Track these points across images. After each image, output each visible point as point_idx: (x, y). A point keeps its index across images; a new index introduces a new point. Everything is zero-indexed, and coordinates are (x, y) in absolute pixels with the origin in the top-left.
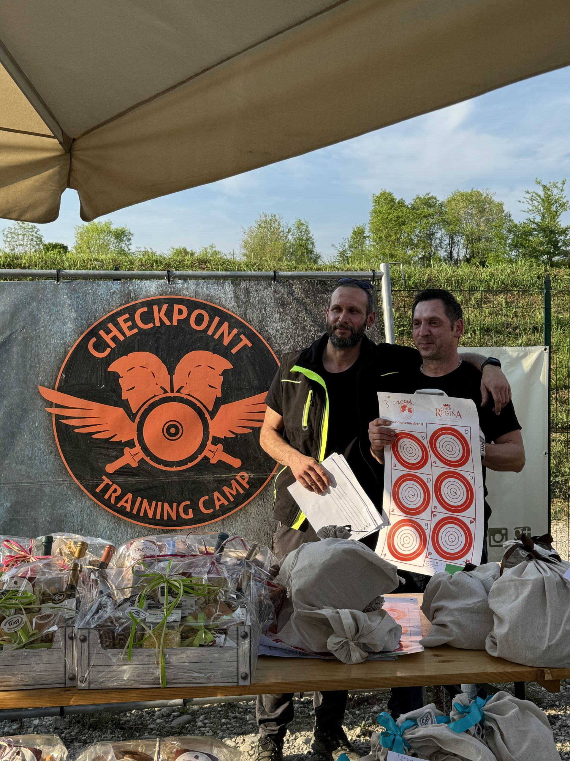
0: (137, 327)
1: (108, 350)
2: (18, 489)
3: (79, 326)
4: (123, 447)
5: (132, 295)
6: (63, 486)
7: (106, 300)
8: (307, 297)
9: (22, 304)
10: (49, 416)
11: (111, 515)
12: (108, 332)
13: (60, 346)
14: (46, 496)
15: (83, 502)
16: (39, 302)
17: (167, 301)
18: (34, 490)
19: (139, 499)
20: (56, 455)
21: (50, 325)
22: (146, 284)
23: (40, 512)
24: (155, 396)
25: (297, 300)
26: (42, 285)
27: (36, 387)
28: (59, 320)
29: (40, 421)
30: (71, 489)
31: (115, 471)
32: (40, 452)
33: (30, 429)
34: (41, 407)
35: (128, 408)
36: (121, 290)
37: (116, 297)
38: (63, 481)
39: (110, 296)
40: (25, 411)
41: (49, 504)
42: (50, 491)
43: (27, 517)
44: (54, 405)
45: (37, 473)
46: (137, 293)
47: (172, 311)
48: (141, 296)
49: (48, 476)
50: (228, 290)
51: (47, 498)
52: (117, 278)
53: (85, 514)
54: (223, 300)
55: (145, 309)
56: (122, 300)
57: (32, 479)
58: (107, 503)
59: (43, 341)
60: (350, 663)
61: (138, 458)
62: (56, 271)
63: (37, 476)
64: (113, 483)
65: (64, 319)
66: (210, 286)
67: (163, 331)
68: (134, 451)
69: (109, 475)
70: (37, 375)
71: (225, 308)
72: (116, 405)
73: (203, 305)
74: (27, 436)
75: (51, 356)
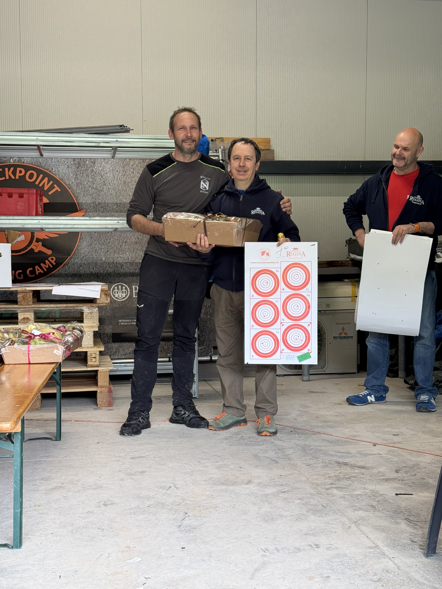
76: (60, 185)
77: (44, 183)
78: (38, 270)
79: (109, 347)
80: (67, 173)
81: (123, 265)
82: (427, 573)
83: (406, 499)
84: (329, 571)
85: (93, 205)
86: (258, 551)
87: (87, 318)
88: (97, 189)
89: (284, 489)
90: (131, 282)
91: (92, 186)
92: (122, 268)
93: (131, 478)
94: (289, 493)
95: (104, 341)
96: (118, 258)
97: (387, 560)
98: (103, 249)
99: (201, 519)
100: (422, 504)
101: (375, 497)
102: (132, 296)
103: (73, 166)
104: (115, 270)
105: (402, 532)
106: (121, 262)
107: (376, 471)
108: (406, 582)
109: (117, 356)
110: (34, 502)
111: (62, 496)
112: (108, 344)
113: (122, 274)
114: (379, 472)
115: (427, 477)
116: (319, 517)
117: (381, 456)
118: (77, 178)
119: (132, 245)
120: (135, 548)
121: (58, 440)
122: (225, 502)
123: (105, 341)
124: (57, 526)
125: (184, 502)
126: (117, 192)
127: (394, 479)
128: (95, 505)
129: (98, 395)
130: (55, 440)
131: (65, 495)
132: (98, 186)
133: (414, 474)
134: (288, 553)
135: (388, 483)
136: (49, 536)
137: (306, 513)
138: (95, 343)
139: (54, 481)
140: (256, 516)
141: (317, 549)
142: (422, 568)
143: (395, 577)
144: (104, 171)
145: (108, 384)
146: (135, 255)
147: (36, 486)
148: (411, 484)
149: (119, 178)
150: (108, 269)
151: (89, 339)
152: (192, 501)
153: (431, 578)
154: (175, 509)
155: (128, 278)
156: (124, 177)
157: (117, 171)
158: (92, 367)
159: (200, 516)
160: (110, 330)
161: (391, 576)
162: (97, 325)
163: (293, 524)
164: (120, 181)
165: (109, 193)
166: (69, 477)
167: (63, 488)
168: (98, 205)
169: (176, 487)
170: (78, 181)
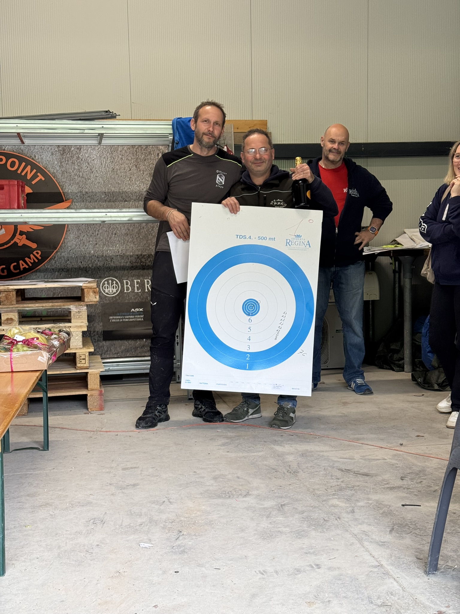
76: (44, 173)
77: (27, 172)
78: (23, 265)
79: (100, 345)
80: (52, 160)
81: (113, 258)
82: (434, 594)
83: (412, 510)
84: (331, 595)
85: (79, 194)
86: (256, 574)
87: (75, 318)
88: (83, 177)
89: (284, 502)
90: (122, 276)
91: (78, 174)
92: (112, 261)
93: (123, 493)
94: (289, 505)
95: (94, 339)
96: (107, 251)
97: (392, 580)
98: (92, 241)
99: (196, 538)
100: (428, 516)
101: (379, 509)
102: (123, 290)
103: (57, 152)
104: (104, 263)
105: (407, 548)
106: (110, 255)
107: (379, 478)
108: (411, 605)
109: (109, 355)
110: (19, 522)
111: (49, 515)
112: (99, 343)
113: (112, 268)
114: (384, 480)
115: (434, 485)
116: (320, 532)
117: (385, 461)
118: (62, 165)
119: (122, 237)
120: (126, 574)
121: (46, 449)
122: (221, 518)
123: (96, 340)
124: (43, 549)
125: (178, 518)
126: (105, 180)
127: (399, 487)
128: (84, 524)
129: (89, 398)
130: (42, 450)
131: (51, 513)
132: (85, 174)
133: (420, 481)
134: (288, 575)
135: (393, 492)
136: (34, 561)
137: (307, 529)
138: (85, 344)
139: (40, 497)
140: (254, 534)
141: (317, 570)
142: (427, 590)
143: (399, 601)
144: (90, 158)
145: (99, 387)
146: (126, 247)
147: (21, 504)
148: (417, 492)
149: (107, 165)
150: (97, 263)
151: (77, 339)
152: (187, 517)
153: (438, 600)
154: (169, 527)
155: (119, 271)
156: (112, 164)
157: (105, 157)
158: (81, 369)
159: (195, 535)
160: (100, 328)
161: (396, 598)
162: (86, 325)
163: (293, 542)
164: (107, 168)
165: (96, 182)
166: (57, 492)
167: (51, 505)
168: (85, 195)
169: (170, 502)
170: (63, 169)
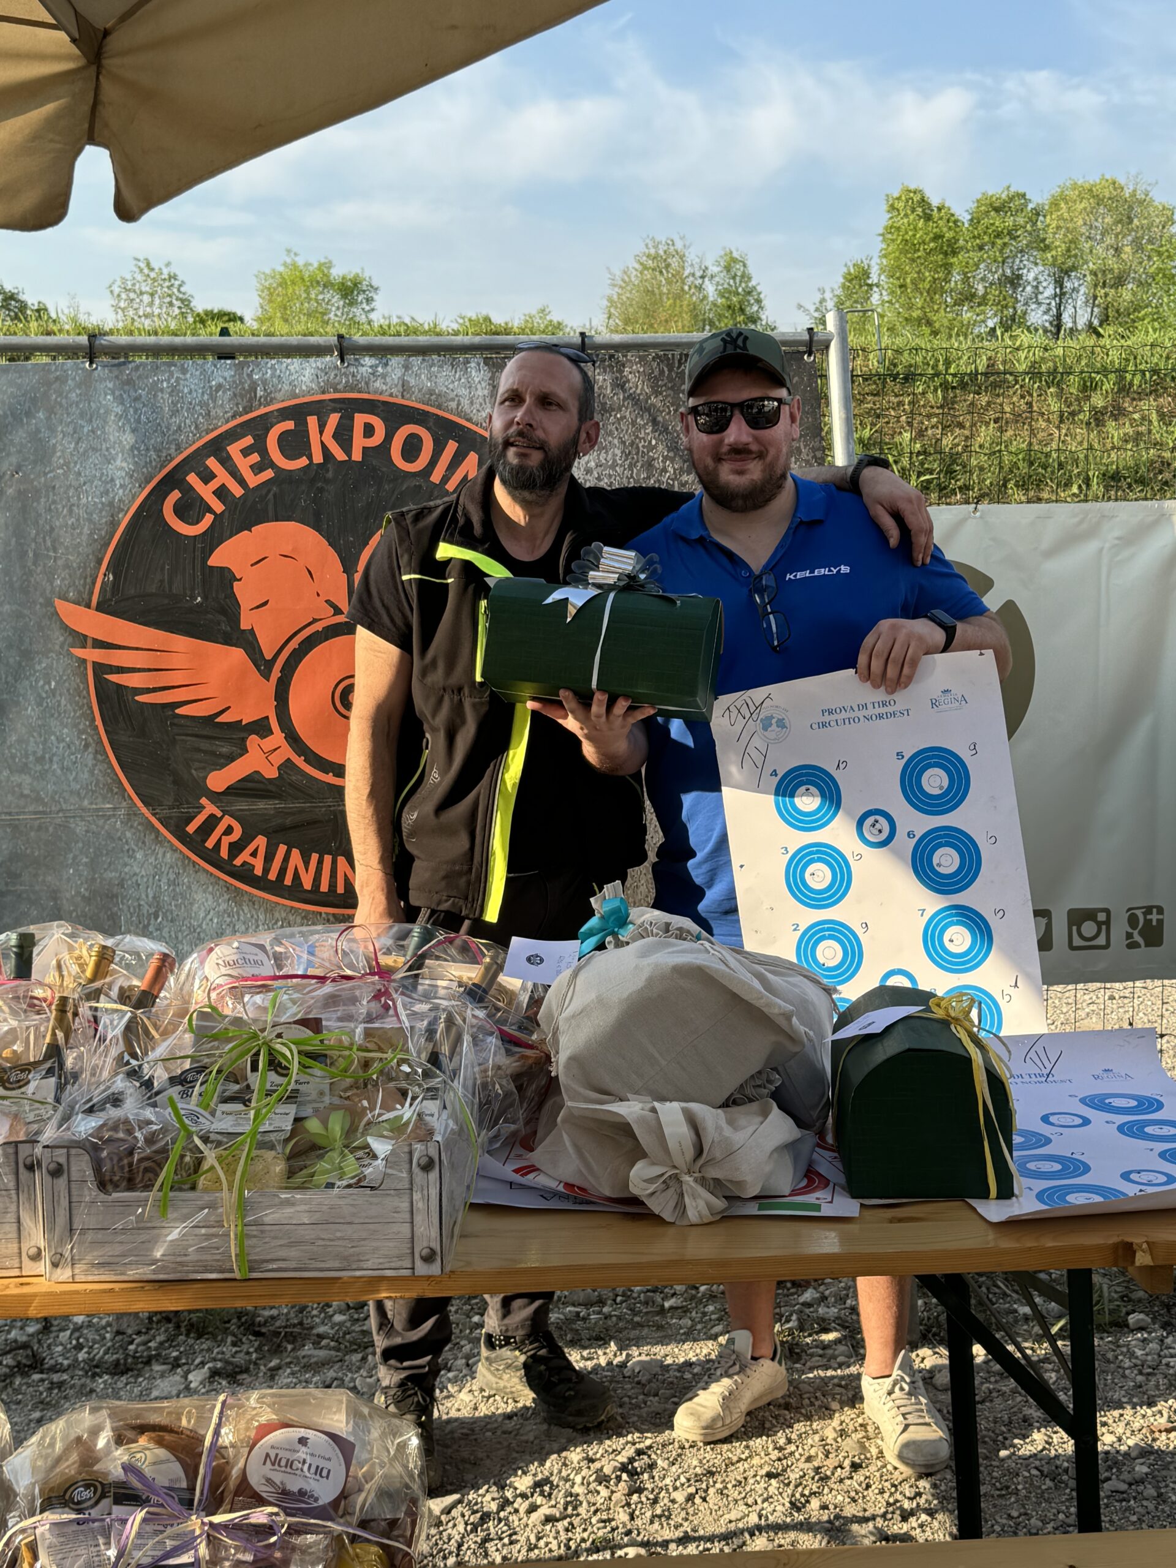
0: (272, 465)
1: (209, 519)
2: (15, 828)
3: (142, 463)
4: (242, 735)
5: (260, 393)
6: (113, 820)
7: (202, 404)
8: (657, 393)
9: (12, 414)
10: (79, 666)
11: (221, 883)
12: (207, 477)
13: (101, 511)
14: (77, 842)
15: (160, 856)
16: (51, 411)
17: (338, 406)
18: (51, 829)
19: (282, 849)
20: (96, 752)
21: (76, 463)
22: (291, 367)
23: (65, 877)
24: (315, 621)
25: (633, 399)
26: (56, 370)
27: (49, 603)
28: (95, 450)
29: (61, 677)
30: (132, 827)
31: (228, 788)
32: (61, 745)
33: (39, 695)
34: (62, 647)
35: (254, 649)
36: (234, 382)
37: (224, 397)
38: (114, 809)
39: (211, 395)
40: (27, 655)
41: (85, 860)
42: (87, 831)
43: (37, 888)
44: (90, 642)
45: (56, 793)
46: (270, 388)
47: (351, 429)
48: (279, 396)
49: (82, 799)
50: (477, 380)
51: (80, 845)
52: (225, 354)
53: (164, 880)
54: (465, 402)
55: (289, 425)
56: (237, 404)
57: (45, 804)
58: (212, 857)
59: (61, 500)
60: (685, 1223)
61: (278, 759)
62: (86, 338)
63: (57, 797)
64: (225, 813)
65: (107, 449)
66: (435, 369)
67: (330, 475)
68: (269, 743)
69: (214, 797)
70: (50, 575)
71: (469, 420)
72: (227, 640)
73: (419, 414)
74: (33, 710)
75: (81, 533)
